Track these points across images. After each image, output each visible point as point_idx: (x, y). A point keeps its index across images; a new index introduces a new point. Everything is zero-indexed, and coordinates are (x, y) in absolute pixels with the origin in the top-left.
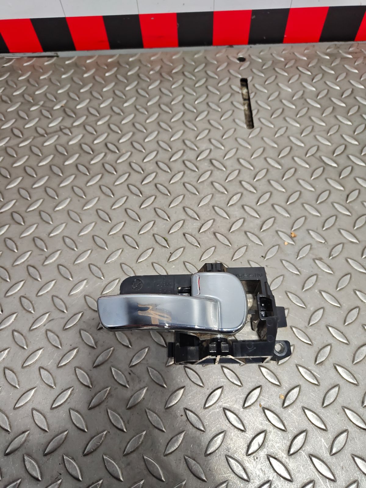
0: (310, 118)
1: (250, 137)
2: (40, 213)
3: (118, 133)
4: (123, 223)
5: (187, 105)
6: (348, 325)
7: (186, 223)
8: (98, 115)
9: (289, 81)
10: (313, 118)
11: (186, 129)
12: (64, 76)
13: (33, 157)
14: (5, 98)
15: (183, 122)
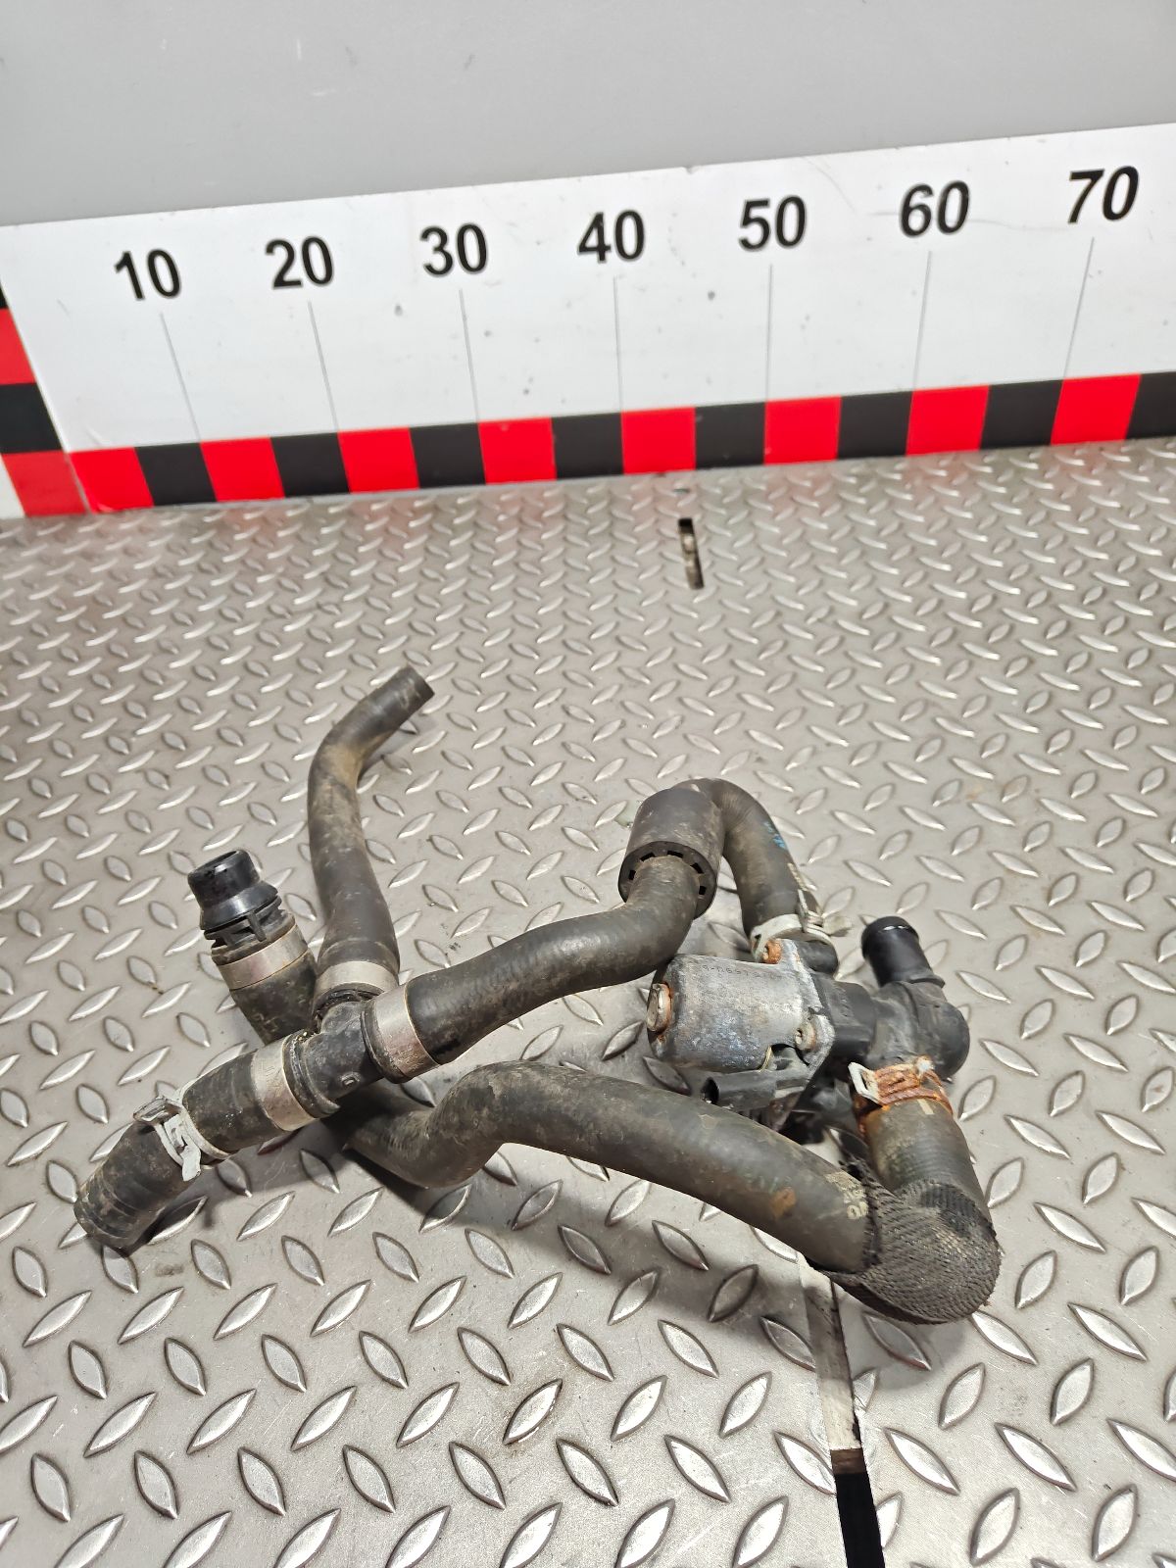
0: (816, 569)
1: (696, 600)
2: (276, 729)
3: (434, 607)
4: (443, 733)
5: (571, 561)
6: (889, 858)
7: (568, 727)
8: (393, 582)
9: (776, 514)
10: (823, 568)
11: (567, 595)
12: (325, 531)
13: (264, 651)
14: (205, 566)
15: (565, 587)
